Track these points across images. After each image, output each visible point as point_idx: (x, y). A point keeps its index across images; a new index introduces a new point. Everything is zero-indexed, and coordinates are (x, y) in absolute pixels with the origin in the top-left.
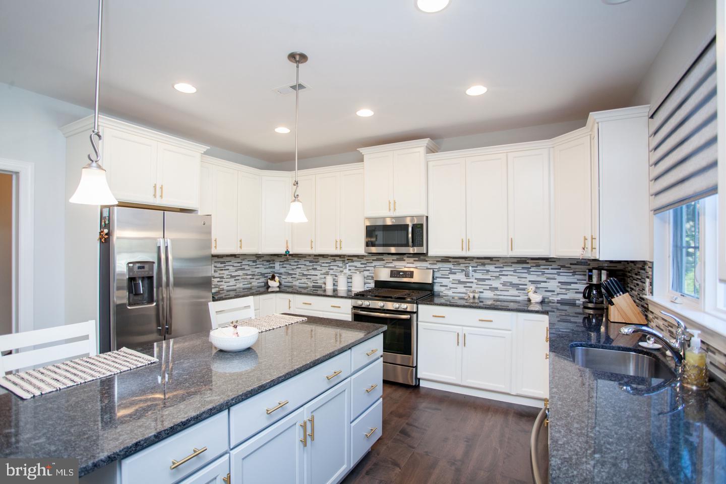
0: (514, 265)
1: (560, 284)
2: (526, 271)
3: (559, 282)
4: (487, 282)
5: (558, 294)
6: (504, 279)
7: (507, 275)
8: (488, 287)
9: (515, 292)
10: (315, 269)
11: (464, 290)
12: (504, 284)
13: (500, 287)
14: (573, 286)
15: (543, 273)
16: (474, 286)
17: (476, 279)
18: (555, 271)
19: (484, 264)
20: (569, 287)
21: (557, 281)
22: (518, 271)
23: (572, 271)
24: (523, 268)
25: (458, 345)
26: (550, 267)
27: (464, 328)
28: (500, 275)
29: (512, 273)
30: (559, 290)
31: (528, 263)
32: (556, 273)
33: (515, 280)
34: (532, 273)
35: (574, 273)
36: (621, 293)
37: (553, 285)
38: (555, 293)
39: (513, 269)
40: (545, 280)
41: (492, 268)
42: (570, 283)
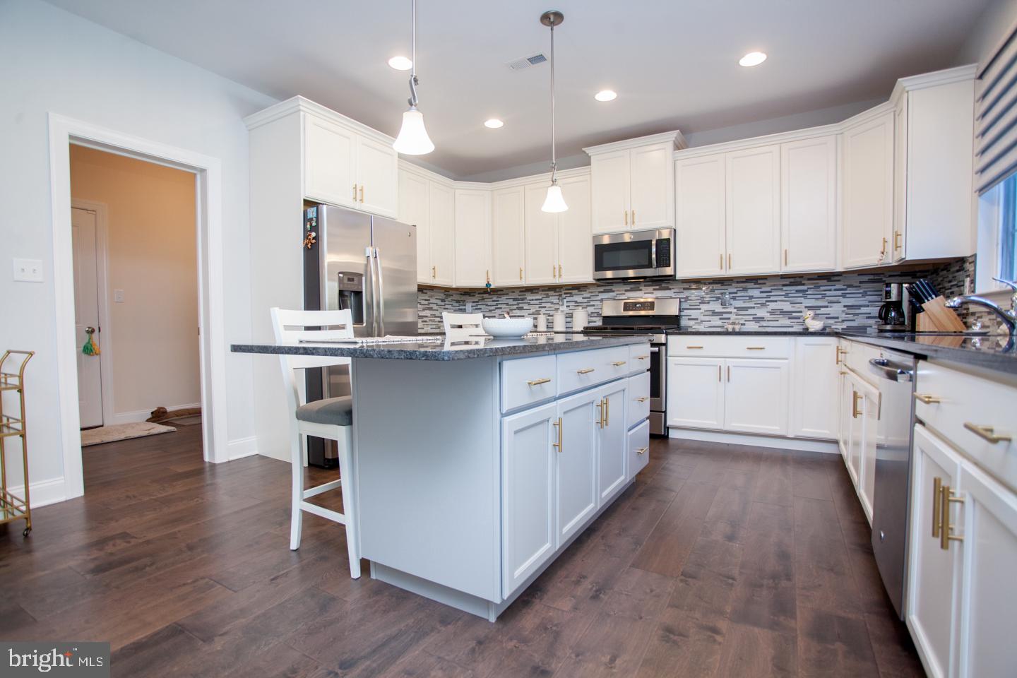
0: (785, 288)
1: (845, 309)
2: (801, 295)
3: (845, 306)
4: (750, 311)
5: (843, 321)
6: (772, 306)
7: (776, 301)
8: (751, 318)
10: (521, 308)
11: (719, 323)
12: (772, 312)
13: (767, 316)
14: (863, 310)
15: (824, 296)
16: (733, 317)
17: (735, 308)
18: (839, 293)
19: (745, 289)
20: (857, 311)
21: (842, 304)
22: (790, 295)
23: (861, 291)
24: (797, 291)
25: (720, 380)
26: (833, 288)
27: (727, 360)
28: (767, 301)
29: (783, 298)
30: (844, 315)
31: (804, 284)
32: (840, 294)
33: (787, 307)
34: (809, 296)
35: (865, 294)
36: (934, 296)
37: (836, 310)
38: (840, 320)
39: (784, 293)
40: (826, 304)
41: (756, 293)
42: (859, 307)
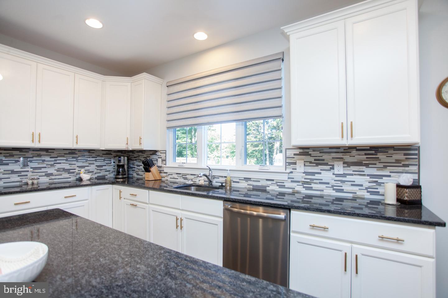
0: (66, 156)
1: (96, 167)
2: (75, 160)
3: (96, 166)
4: (43, 170)
5: (96, 173)
6: (58, 166)
7: (60, 163)
8: (44, 174)
9: (67, 175)
11: (17, 179)
12: (58, 170)
13: (55, 172)
14: (104, 167)
15: (87, 160)
16: (30, 174)
17: (31, 168)
18: (94, 159)
19: (39, 156)
20: (101, 168)
21: (95, 165)
22: (69, 160)
23: (103, 158)
24: (73, 157)
26: (91, 156)
28: (54, 163)
29: (64, 161)
30: (96, 170)
31: (76, 154)
32: (94, 160)
33: (67, 166)
34: (79, 161)
35: (104, 160)
37: (92, 168)
38: (94, 173)
39: (65, 159)
40: (88, 165)
41: (47, 158)
42: (102, 166)
